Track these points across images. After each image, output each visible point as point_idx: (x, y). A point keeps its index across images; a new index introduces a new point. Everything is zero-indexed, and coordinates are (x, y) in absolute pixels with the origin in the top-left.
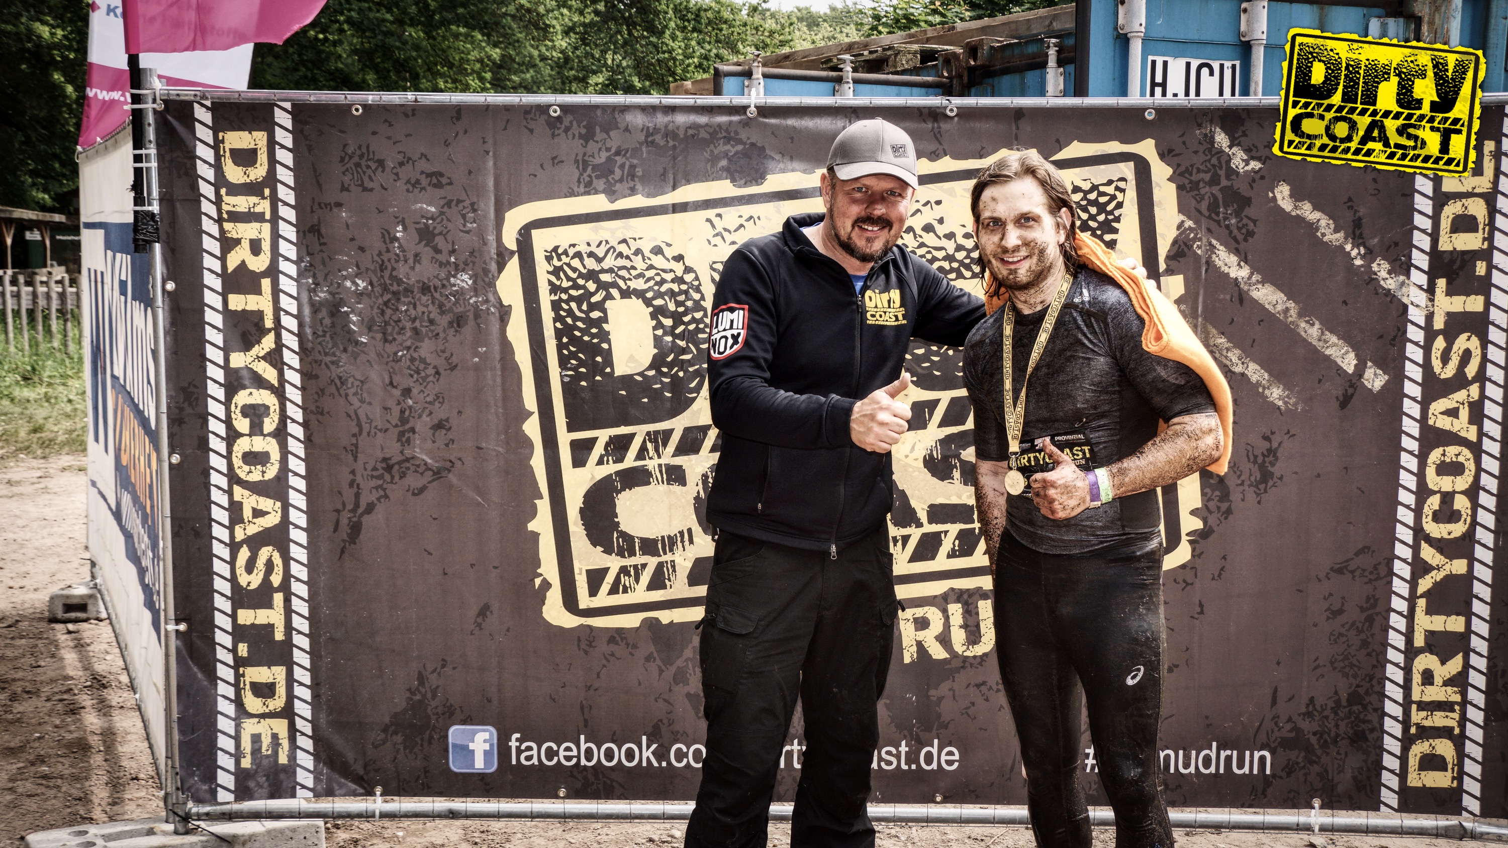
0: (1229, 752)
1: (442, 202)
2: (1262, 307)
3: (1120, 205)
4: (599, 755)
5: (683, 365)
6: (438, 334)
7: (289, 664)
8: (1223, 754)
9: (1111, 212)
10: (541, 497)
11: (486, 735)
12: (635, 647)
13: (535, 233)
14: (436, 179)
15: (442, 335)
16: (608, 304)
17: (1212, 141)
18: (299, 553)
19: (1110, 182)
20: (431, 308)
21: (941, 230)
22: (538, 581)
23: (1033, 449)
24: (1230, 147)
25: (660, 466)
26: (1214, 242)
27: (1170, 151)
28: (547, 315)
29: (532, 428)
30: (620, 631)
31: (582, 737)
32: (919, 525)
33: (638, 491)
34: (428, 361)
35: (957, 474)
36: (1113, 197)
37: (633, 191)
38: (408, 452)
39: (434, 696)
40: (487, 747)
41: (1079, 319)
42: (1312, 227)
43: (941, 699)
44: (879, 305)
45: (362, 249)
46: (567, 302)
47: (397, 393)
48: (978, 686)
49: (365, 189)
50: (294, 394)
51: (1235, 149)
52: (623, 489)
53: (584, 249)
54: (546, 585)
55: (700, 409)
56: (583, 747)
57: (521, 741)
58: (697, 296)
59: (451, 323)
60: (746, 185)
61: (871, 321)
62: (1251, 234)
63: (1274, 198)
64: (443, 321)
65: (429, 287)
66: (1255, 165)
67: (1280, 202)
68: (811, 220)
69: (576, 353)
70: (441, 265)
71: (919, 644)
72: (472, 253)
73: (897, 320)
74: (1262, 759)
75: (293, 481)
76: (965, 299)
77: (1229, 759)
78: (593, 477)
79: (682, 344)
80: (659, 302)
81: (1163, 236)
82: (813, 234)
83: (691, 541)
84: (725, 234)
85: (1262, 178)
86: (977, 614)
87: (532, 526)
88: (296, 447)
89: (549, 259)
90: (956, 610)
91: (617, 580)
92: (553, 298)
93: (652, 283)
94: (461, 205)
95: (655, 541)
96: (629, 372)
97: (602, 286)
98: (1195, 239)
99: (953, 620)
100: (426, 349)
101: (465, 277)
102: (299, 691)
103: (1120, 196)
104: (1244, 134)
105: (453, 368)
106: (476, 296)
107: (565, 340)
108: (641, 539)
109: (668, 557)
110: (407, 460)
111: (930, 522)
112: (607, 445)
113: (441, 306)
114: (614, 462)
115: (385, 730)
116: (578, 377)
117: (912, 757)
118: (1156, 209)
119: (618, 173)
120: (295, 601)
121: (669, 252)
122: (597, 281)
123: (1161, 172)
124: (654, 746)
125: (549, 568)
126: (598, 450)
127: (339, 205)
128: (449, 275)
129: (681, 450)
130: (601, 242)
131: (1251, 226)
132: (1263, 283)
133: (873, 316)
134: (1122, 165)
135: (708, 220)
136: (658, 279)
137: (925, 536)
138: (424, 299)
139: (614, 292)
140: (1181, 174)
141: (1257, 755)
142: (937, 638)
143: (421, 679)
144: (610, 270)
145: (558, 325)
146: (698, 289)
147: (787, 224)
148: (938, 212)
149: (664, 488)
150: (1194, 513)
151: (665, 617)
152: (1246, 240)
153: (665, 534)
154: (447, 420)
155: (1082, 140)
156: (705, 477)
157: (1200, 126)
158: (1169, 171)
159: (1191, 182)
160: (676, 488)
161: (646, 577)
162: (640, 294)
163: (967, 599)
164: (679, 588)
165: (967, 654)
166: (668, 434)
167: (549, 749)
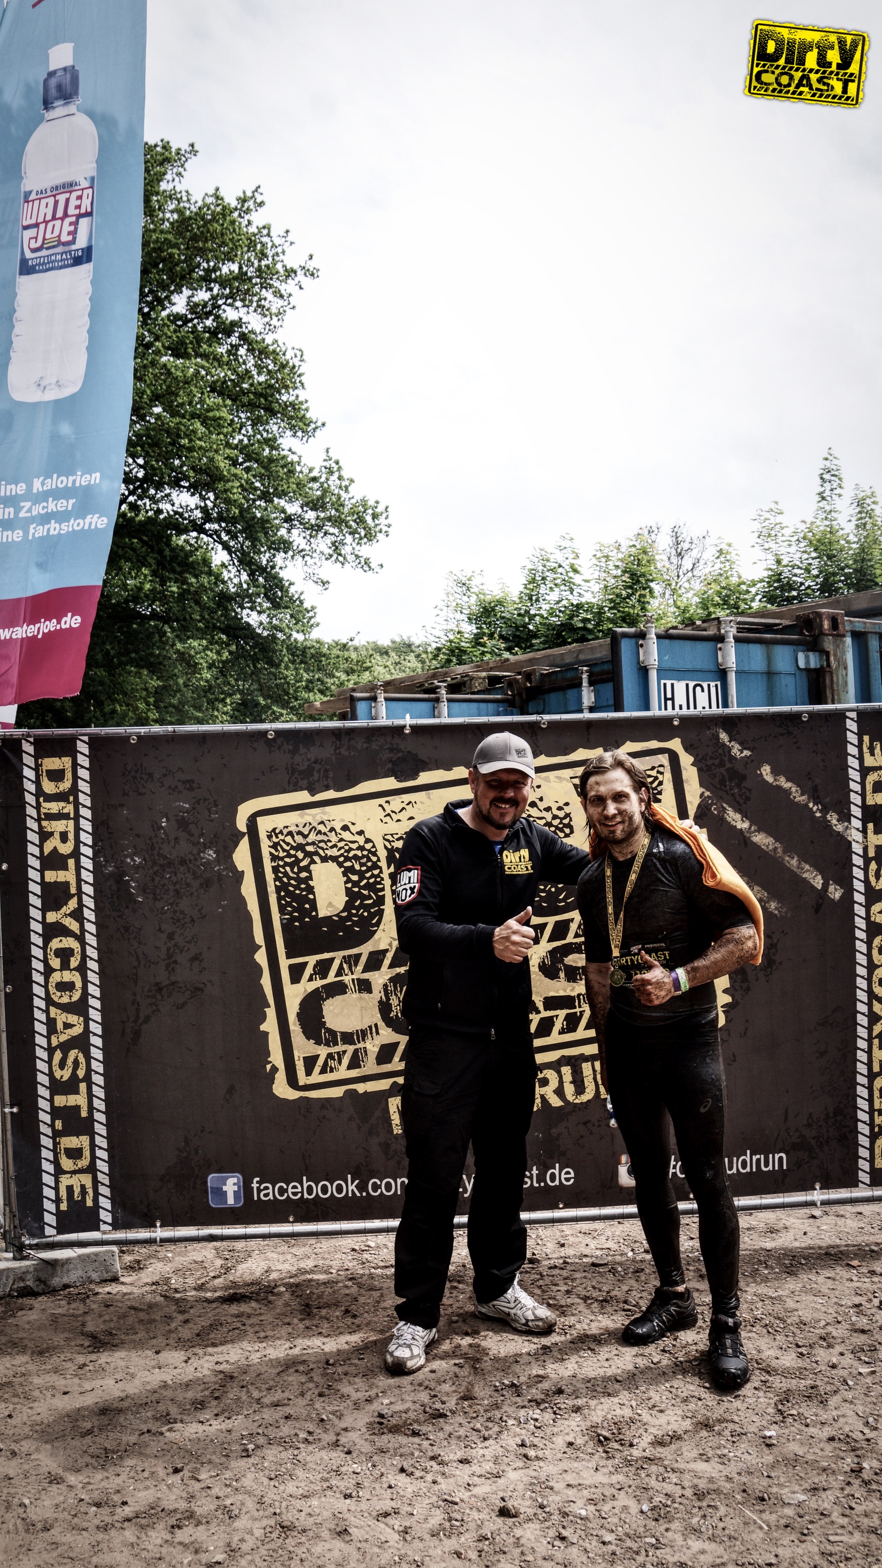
0: (758, 1156)
1: (195, 800)
2: (759, 847)
3: (661, 783)
4: (317, 1190)
5: (367, 908)
6: (192, 894)
7: (92, 1134)
8: (754, 1158)
9: (655, 788)
10: (269, 1006)
11: (235, 1180)
12: (340, 1111)
13: (260, 820)
14: (190, 785)
15: (195, 894)
16: (312, 867)
17: (718, 738)
18: (97, 1054)
19: (653, 768)
20: (187, 875)
21: (542, 805)
22: (268, 1067)
23: (629, 953)
24: (730, 742)
25: (353, 980)
26: (725, 805)
27: (691, 745)
28: (269, 876)
29: (261, 957)
30: (328, 1100)
31: (305, 1178)
32: (538, 1012)
33: (339, 998)
34: (186, 912)
35: (562, 975)
36: (656, 778)
37: (327, 788)
38: (173, 978)
39: (197, 1152)
40: (236, 1188)
41: (658, 864)
42: (788, 792)
43: (559, 1135)
44: (513, 861)
45: (138, 835)
46: (283, 867)
47: (164, 936)
48: (585, 1123)
49: (140, 794)
50: (91, 940)
51: (733, 743)
52: (327, 998)
53: (293, 829)
54: (275, 1069)
55: (380, 939)
56: (305, 1185)
57: (259, 1183)
58: (374, 859)
59: (201, 885)
60: (405, 780)
61: (508, 872)
62: (748, 799)
63: (761, 774)
64: (196, 884)
65: (185, 861)
66: (747, 753)
67: (765, 777)
68: (463, 804)
69: (291, 902)
70: (194, 844)
71: (542, 1097)
72: (215, 836)
73: (527, 869)
74: (781, 1159)
75: (93, 1002)
76: (574, 852)
77: (758, 1161)
78: (306, 990)
79: (366, 892)
80: (348, 864)
81: (691, 803)
82: (464, 813)
83: (377, 1033)
84: (393, 815)
85: (752, 761)
86: (582, 1072)
87: (263, 1027)
88: (93, 977)
89: (269, 837)
90: (566, 1071)
91: (326, 1063)
92: (273, 864)
93: (342, 851)
94: (207, 803)
95: (351, 1034)
96: (329, 914)
97: (308, 854)
98: (712, 804)
99: (565, 1078)
100: (184, 904)
101: (211, 852)
102: (100, 1153)
103: (660, 777)
104: (738, 733)
105: (203, 918)
106: (219, 865)
107: (283, 894)
108: (342, 1033)
109: (361, 1045)
110: (173, 983)
111: (545, 1010)
112: (315, 966)
113: (194, 873)
114: (321, 979)
115: (162, 1180)
116: (293, 919)
117: (541, 1178)
118: (685, 785)
119: (316, 775)
120: (95, 1088)
121: (354, 829)
122: (304, 851)
123: (686, 760)
124: (357, 1182)
125: (276, 1057)
126: (309, 971)
127: (122, 805)
128: (199, 852)
129: (368, 968)
130: (305, 824)
131: (748, 794)
132: (759, 831)
133: (509, 868)
134: (660, 756)
135: (380, 806)
136: (347, 848)
137: (542, 1019)
138: (182, 869)
139: (316, 858)
140: (700, 761)
141: (777, 1156)
142: (555, 1092)
143: (186, 1141)
144: (313, 843)
145: (278, 883)
146: (375, 854)
147: (447, 808)
148: (539, 793)
149: (356, 996)
150: (725, 991)
151: (361, 1088)
152: (745, 803)
153: (359, 1028)
154: (200, 954)
155: (632, 741)
156: (385, 986)
157: (709, 728)
158: (692, 759)
159: (706, 766)
160: (365, 995)
161: (346, 1061)
162: (334, 859)
163: (575, 1063)
164: (370, 1066)
165: (577, 1101)
166: (358, 956)
167: (281, 1188)
